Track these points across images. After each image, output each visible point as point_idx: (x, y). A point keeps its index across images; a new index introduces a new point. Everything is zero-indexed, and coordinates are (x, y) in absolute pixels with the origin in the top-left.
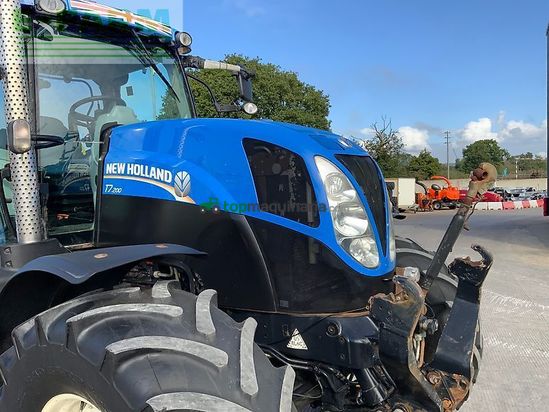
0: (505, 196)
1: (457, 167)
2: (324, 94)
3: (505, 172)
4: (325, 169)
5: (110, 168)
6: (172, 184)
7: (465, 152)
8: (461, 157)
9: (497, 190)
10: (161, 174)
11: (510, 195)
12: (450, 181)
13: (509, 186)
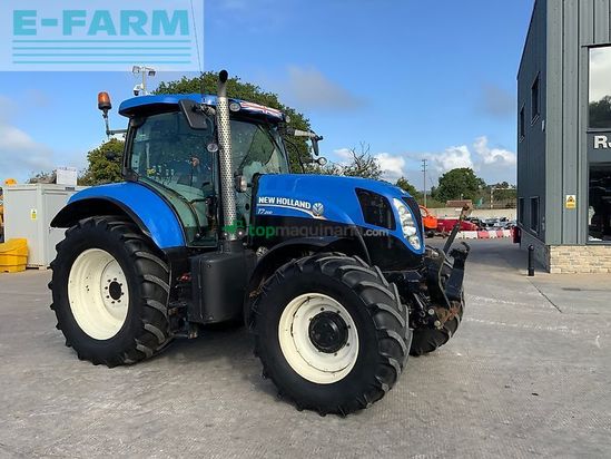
0: (481, 226)
1: (433, 195)
2: (304, 118)
3: (481, 201)
4: (397, 204)
5: (261, 200)
6: (311, 210)
7: (441, 180)
8: (437, 185)
9: (473, 220)
10: (304, 204)
11: (484, 225)
12: (428, 210)
13: (484, 216)
